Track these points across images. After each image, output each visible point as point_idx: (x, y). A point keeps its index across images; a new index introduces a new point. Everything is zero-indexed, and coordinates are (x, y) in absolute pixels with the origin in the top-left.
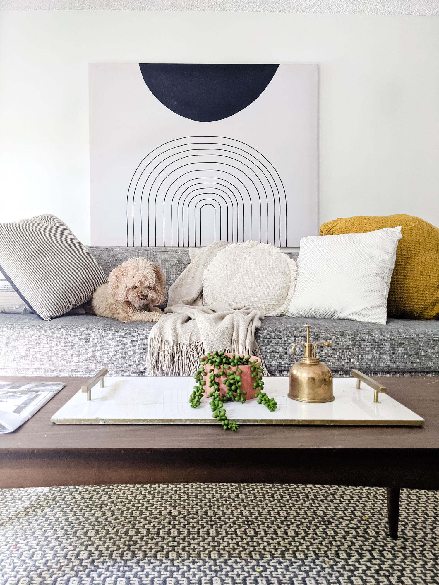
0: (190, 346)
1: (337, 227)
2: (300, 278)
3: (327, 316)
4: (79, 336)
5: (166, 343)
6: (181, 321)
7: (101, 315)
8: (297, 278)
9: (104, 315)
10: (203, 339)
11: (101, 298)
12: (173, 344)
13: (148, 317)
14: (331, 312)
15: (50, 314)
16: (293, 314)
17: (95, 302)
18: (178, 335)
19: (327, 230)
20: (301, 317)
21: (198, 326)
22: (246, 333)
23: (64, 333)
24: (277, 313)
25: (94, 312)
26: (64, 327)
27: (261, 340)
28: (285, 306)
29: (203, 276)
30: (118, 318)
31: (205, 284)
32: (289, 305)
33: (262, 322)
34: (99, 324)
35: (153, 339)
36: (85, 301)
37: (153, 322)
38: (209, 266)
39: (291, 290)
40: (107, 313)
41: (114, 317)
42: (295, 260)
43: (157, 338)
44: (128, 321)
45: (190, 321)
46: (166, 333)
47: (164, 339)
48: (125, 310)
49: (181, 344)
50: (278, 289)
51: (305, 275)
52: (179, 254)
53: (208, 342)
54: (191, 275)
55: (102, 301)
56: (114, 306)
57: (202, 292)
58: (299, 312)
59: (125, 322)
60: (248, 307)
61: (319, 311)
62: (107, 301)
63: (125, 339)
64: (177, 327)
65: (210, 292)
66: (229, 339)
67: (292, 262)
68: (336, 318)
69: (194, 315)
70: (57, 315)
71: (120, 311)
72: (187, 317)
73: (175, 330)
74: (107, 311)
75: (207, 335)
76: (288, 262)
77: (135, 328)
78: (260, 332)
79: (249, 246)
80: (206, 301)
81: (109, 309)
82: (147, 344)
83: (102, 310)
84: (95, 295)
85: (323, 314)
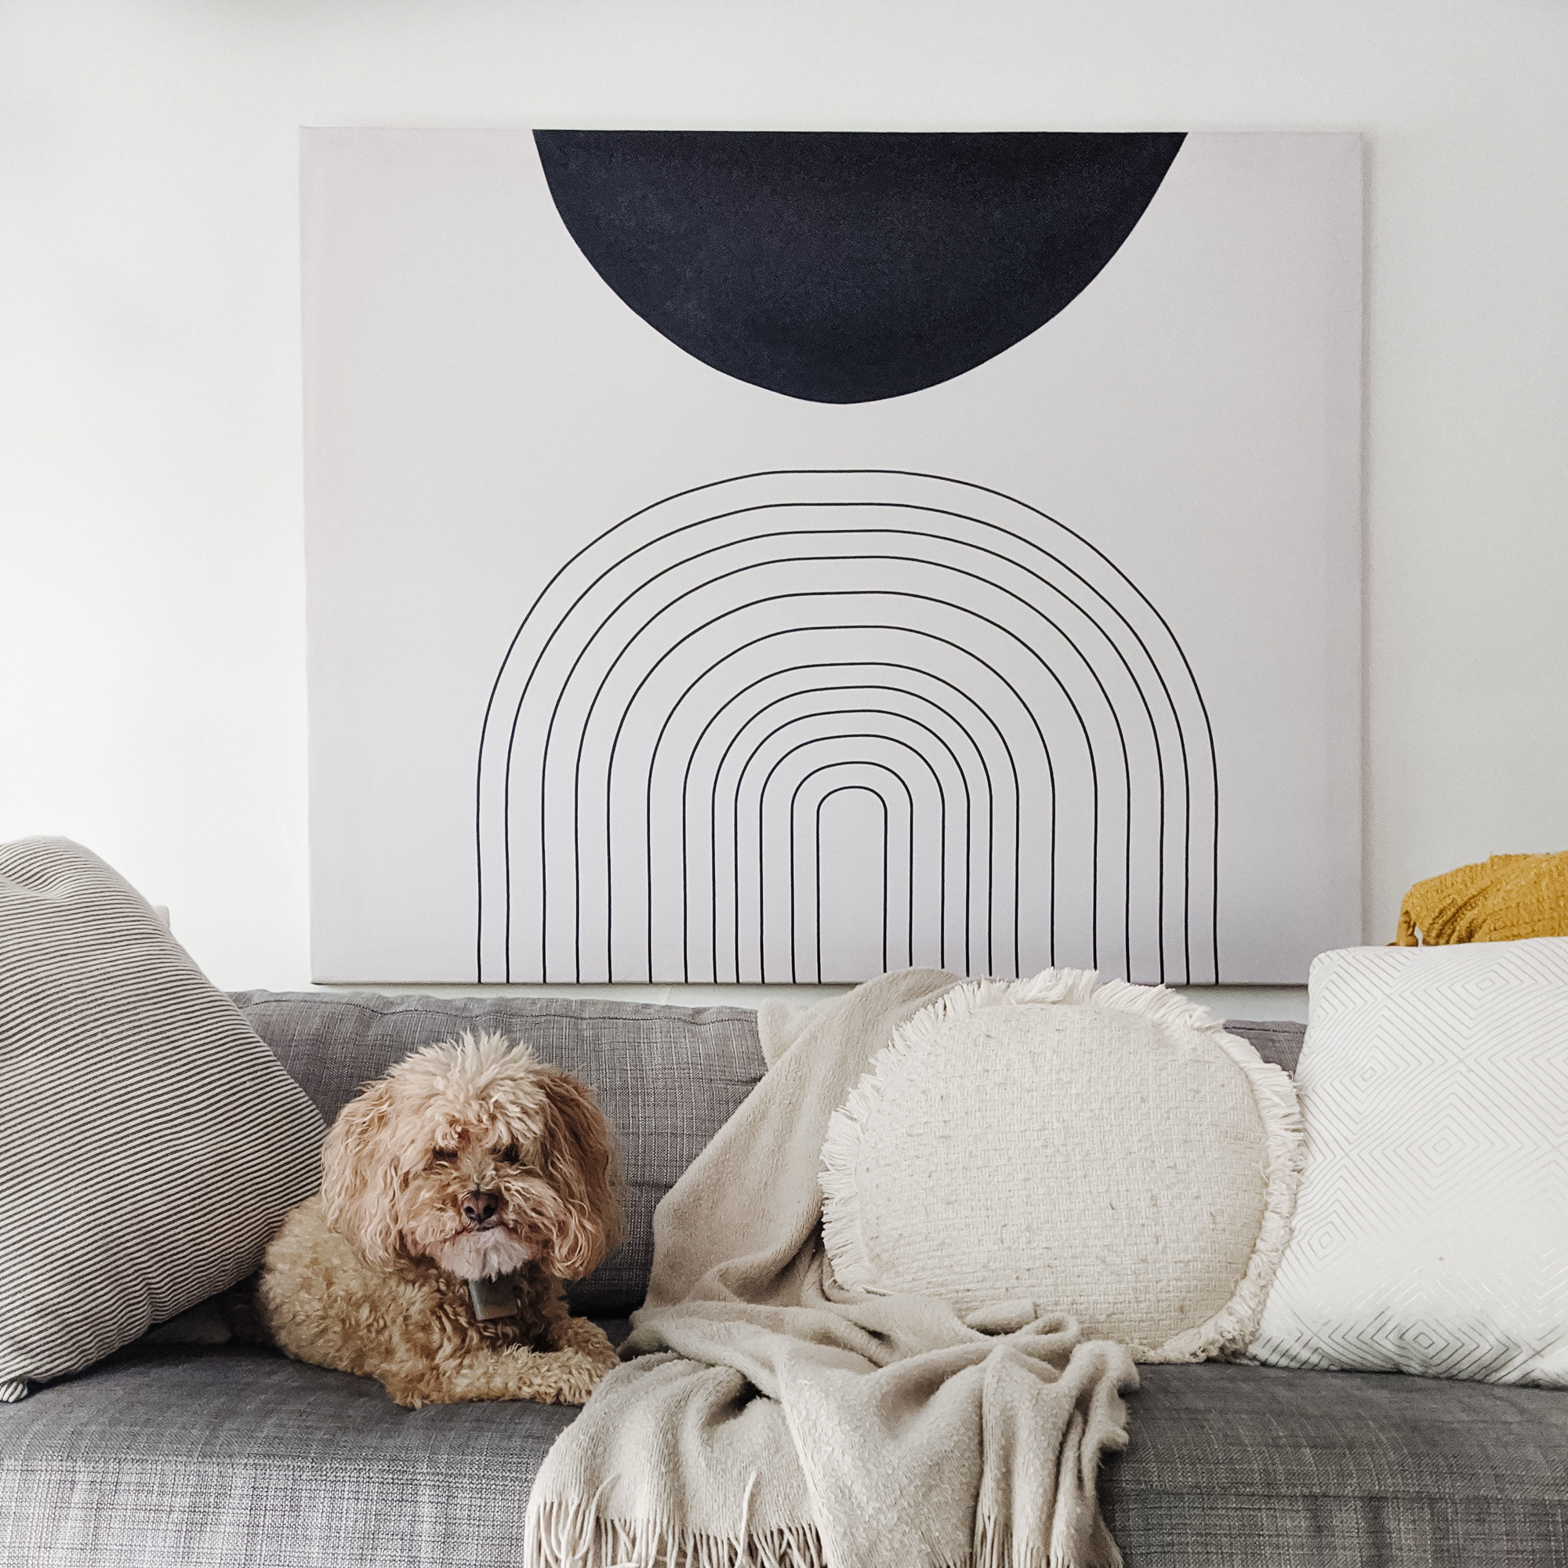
0: (752, 1550)
1: (1493, 902)
2: (1317, 1164)
3: (1466, 1368)
4: (162, 1494)
5: (623, 1537)
6: (704, 1414)
7: (305, 1353)
8: (1302, 1164)
9: (317, 1358)
10: (820, 1514)
11: (300, 1270)
12: (662, 1543)
13: (537, 1381)
14: (1485, 1348)
15: (20, 1365)
16: (1284, 1347)
17: (277, 1285)
18: (689, 1493)
19: (1441, 913)
20: (1325, 1364)
21: (791, 1442)
22: (1049, 1482)
23: (79, 1477)
24: (1201, 1343)
25: (272, 1337)
26: (83, 1444)
27: (1132, 1517)
28: (1241, 1307)
29: (827, 1147)
30: (383, 1375)
31: (835, 1185)
32: (1263, 1303)
33: (1133, 1412)
34: (268, 1428)
35: (550, 1514)
36: (223, 1283)
37: (564, 1410)
38: (853, 1097)
39: (1273, 1224)
40: (328, 1348)
41: (367, 1369)
42: (1289, 1065)
43: (572, 1510)
44: (434, 1396)
45: (756, 1407)
46: (625, 1481)
47: (612, 1514)
48: (420, 1335)
49: (703, 1540)
50: (1207, 1220)
51: (1347, 1147)
52: (708, 1031)
53: (849, 1533)
54: (766, 1139)
55: (306, 1285)
56: (365, 1312)
57: (819, 1227)
58: (1315, 1343)
59: (418, 1404)
60: (1057, 1315)
61: (1421, 1339)
62: (330, 1284)
63: (408, 1509)
64: (681, 1448)
65: (859, 1231)
66: (957, 1514)
67: (1271, 1077)
68: (1513, 1377)
69: (772, 1369)
70: (62, 1366)
71: (396, 1338)
72: (737, 1381)
73: (672, 1460)
74: (331, 1336)
75: (843, 1495)
76: (1255, 1076)
77: (461, 1449)
78: (1127, 1478)
79: (1054, 995)
80: (837, 1277)
81: (338, 1329)
82: (520, 1539)
83: (307, 1332)
84: (278, 1252)
85: (1444, 1355)
